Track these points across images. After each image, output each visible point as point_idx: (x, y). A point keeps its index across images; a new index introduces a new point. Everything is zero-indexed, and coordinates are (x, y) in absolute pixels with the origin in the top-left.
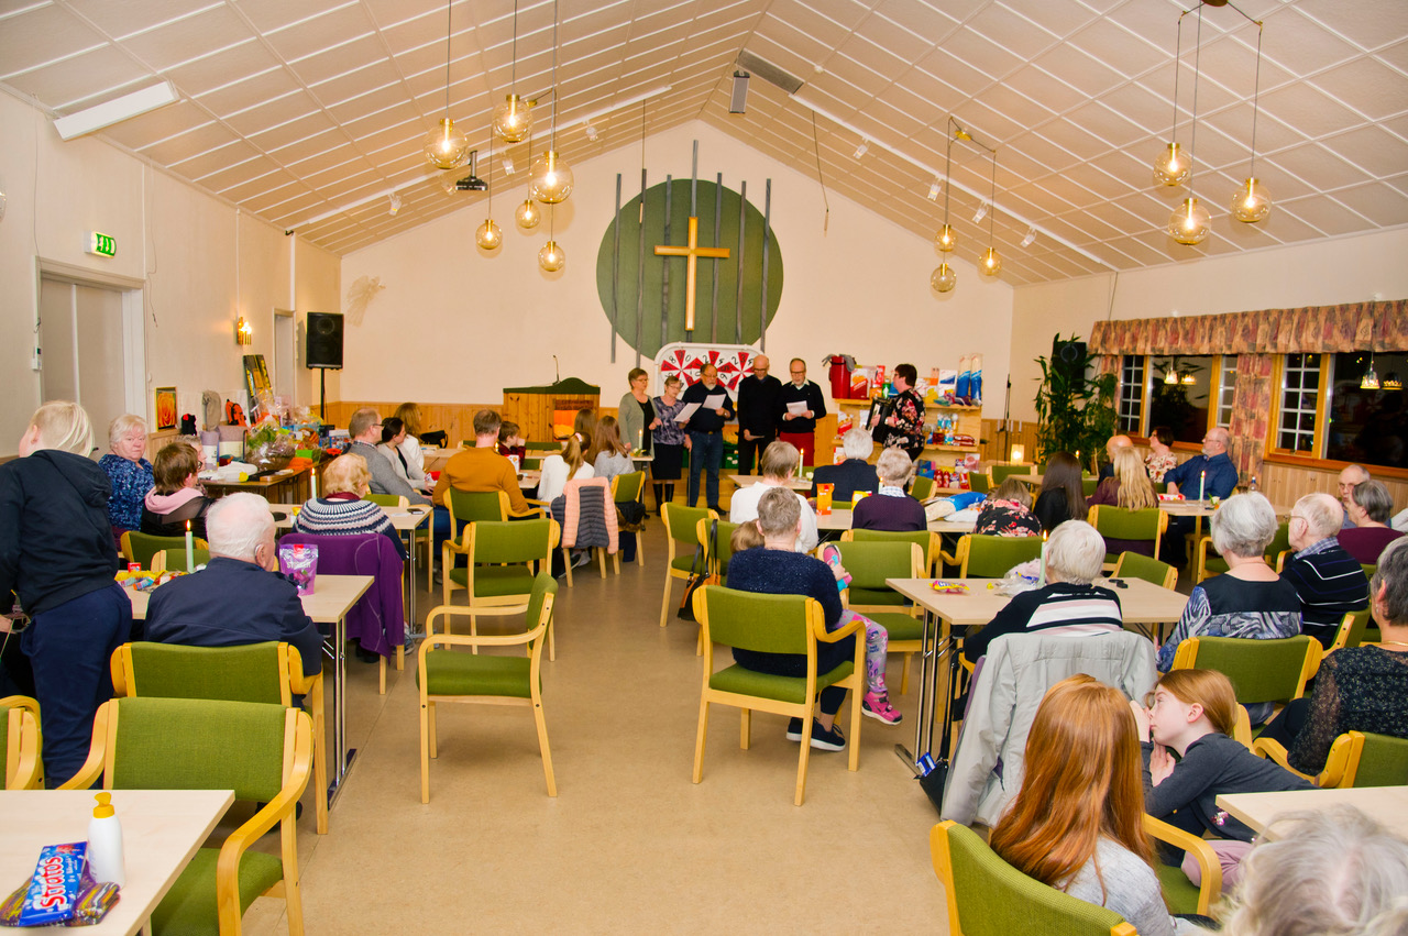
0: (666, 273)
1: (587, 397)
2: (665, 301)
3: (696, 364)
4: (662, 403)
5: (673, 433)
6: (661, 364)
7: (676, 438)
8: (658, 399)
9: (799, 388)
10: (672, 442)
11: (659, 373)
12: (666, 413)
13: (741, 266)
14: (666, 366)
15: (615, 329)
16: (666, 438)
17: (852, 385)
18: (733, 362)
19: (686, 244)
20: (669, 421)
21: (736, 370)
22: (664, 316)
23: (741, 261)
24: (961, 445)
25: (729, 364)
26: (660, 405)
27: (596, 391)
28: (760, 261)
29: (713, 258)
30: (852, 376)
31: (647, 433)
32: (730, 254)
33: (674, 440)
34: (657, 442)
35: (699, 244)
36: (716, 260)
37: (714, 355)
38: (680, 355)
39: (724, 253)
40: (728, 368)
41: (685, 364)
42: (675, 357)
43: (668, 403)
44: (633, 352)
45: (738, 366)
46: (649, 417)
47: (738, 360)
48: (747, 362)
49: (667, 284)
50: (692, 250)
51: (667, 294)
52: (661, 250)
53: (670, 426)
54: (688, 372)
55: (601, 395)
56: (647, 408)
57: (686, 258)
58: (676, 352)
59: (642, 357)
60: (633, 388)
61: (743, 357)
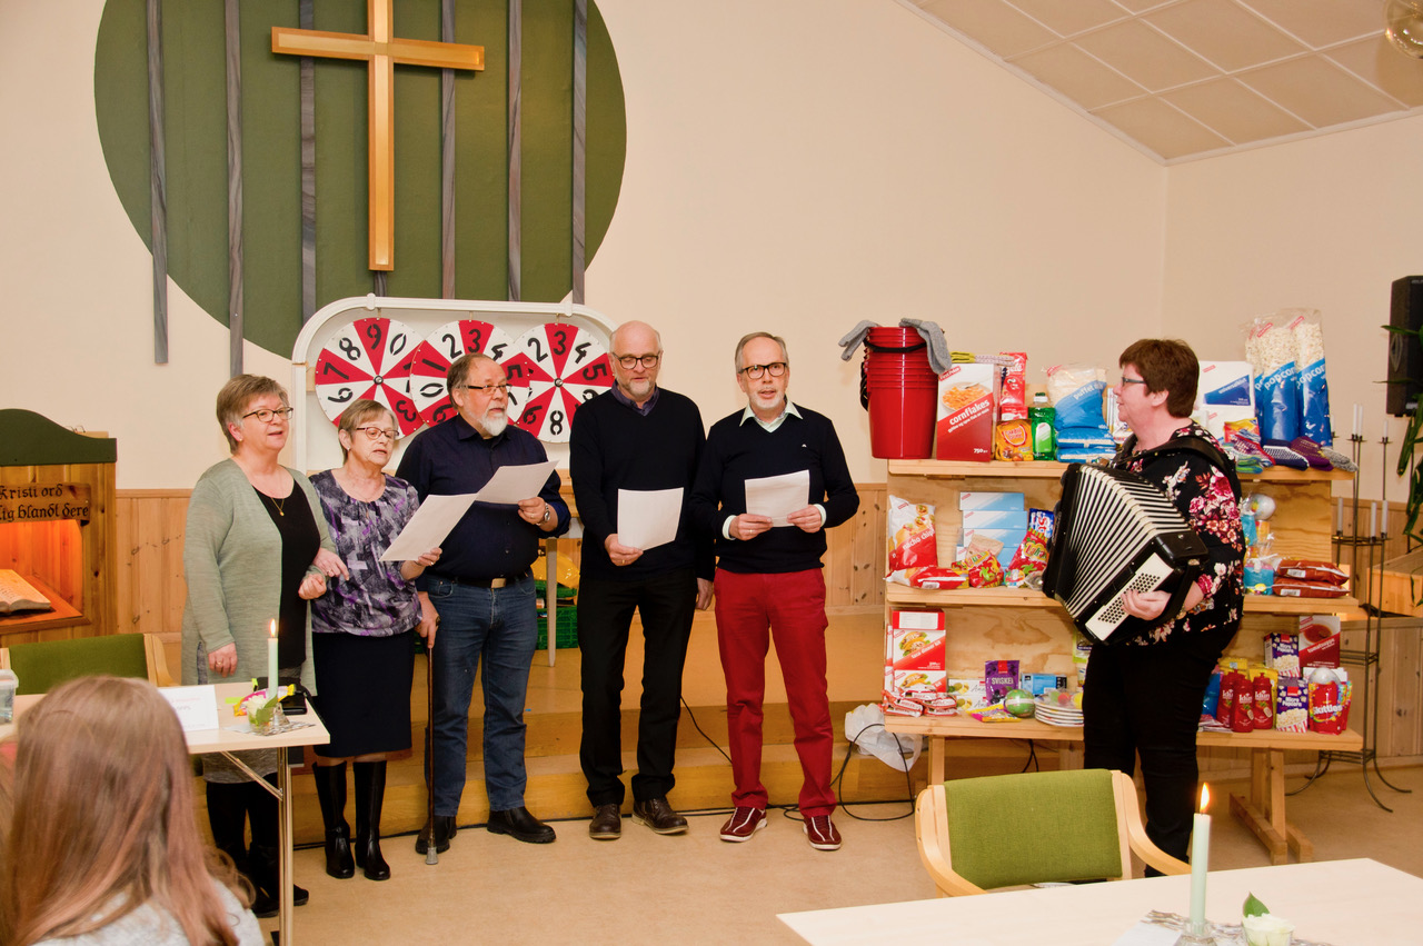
0: (308, 108)
1: (71, 473)
2: (309, 189)
3: (425, 360)
4: (340, 494)
5: (382, 598)
6: (313, 364)
7: (393, 612)
8: (323, 480)
9: (771, 426)
10: (379, 626)
11: (310, 393)
12: (353, 529)
13: (515, 96)
14: (331, 369)
15: (166, 266)
16: (358, 615)
17: (941, 414)
18: (531, 353)
19: (363, 27)
20: (366, 555)
21: (544, 377)
22: (306, 228)
23: (515, 82)
24: (1306, 594)
25: (522, 356)
26: (332, 503)
27: (102, 451)
28: (566, 86)
29: (437, 71)
30: (944, 387)
31: (292, 608)
32: (486, 59)
33: (386, 619)
34: (326, 629)
35: (399, 29)
36: (448, 79)
37: (476, 334)
38: (374, 332)
39: (473, 58)
40: (519, 371)
41: (390, 361)
42: (357, 342)
43: (361, 489)
44: (220, 334)
45: (548, 366)
46: (299, 546)
47: (546, 348)
48: (573, 355)
49: (313, 139)
50: (380, 43)
51: (313, 169)
52: (290, 40)
53: (372, 571)
54: (398, 384)
55: (119, 464)
56: (293, 517)
57: (362, 65)
58: (359, 325)
59: (248, 346)
60: (235, 445)
61: (561, 337)
